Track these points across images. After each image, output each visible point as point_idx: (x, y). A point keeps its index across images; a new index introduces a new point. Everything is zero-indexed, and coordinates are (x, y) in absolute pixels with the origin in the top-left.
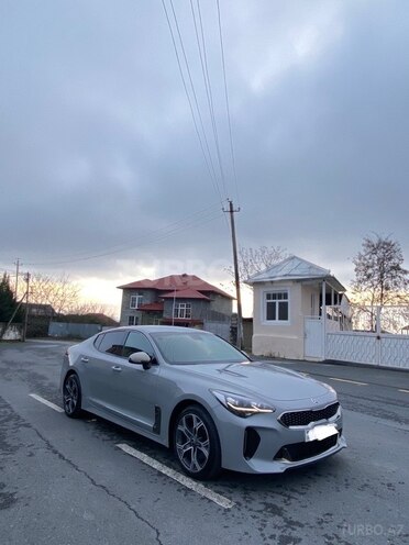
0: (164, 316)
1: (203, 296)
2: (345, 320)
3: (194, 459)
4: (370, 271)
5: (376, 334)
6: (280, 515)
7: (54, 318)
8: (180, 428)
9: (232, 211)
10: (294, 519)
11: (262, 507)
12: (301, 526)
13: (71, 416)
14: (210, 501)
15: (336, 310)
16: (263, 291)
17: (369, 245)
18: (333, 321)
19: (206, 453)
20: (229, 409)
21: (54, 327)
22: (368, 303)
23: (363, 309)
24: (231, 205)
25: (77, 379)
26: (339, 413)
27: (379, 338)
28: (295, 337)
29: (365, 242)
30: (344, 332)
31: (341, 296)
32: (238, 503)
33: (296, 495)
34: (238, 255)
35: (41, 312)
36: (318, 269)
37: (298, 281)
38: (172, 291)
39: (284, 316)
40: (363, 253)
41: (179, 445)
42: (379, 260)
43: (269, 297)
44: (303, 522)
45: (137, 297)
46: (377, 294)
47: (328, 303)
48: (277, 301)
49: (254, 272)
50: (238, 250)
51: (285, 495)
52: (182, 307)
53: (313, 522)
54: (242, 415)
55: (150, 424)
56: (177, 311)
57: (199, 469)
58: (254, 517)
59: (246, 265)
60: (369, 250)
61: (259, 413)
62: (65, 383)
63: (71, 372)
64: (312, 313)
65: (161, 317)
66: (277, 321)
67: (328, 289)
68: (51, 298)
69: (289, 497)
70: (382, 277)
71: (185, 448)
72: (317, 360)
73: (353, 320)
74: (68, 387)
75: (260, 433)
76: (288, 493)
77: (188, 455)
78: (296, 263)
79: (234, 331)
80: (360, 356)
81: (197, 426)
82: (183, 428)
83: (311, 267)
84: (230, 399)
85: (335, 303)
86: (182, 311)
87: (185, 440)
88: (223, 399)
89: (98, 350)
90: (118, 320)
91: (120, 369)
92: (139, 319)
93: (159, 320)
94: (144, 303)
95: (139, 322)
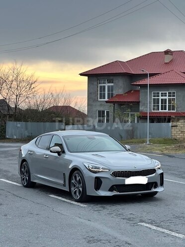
0: (141, 108)
3: (77, 194)
8: (72, 181)
13: (26, 187)
19: (81, 189)
20: (90, 170)
25: (27, 165)
41: (72, 189)
45: (106, 85)
52: (164, 96)
54: (95, 172)
55: (62, 182)
56: (156, 101)
61: (102, 171)
62: (21, 168)
63: (24, 160)
65: (138, 110)
71: (74, 190)
74: (23, 170)
75: (102, 179)
77: (75, 192)
81: (78, 179)
84: (90, 166)
86: (164, 101)
87: (75, 186)
88: (87, 166)
89: (37, 146)
90: (86, 113)
91: (47, 156)
92: (111, 114)
93: (136, 114)
94: (115, 93)
95: (111, 118)
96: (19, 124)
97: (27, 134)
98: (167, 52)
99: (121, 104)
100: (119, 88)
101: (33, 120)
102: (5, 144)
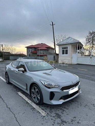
1: (47, 49)
2: (82, 53)
3: (36, 99)
4: (90, 40)
5: (90, 57)
6: (60, 118)
7: (11, 55)
8: (32, 90)
9: (53, 25)
10: (64, 120)
11: (55, 115)
12: (66, 123)
13: (8, 83)
14: (40, 113)
15: (80, 51)
16: (61, 47)
17: (90, 33)
18: (79, 54)
19: (39, 98)
20: (45, 86)
21: (11, 58)
22: (89, 49)
23: (87, 50)
24: (53, 23)
25: (8, 74)
26: (79, 84)
27: (91, 58)
28: (70, 58)
29: (89, 32)
30: (82, 57)
31: (82, 47)
32: (48, 114)
33: (65, 110)
34: (55, 37)
35: (7, 54)
36: (76, 40)
37: (70, 44)
38: (39, 48)
39: (67, 53)
40: (88, 35)
41: (32, 95)
42: (92, 37)
43: (63, 48)
44: (67, 121)
45: (30, 49)
46: (91, 46)
47: (78, 49)
48: (65, 49)
49: (59, 42)
50: (55, 36)
51: (62, 110)
53: (70, 121)
54: (49, 88)
55: (25, 88)
56: (40, 53)
57: (37, 102)
58: (52, 119)
59: (57, 40)
60: (90, 34)
61: (54, 87)
63: (6, 72)
64: (74, 52)
66: (65, 55)
67: (79, 45)
68: (9, 50)
69: (64, 111)
70: (93, 41)
71: (34, 96)
72: (75, 64)
73: (85, 53)
74: (6, 76)
76: (63, 109)
78: (70, 39)
79: (54, 57)
80: (86, 62)
82: (33, 90)
83: (74, 40)
84: (45, 83)
85: (80, 49)
86: (42, 53)
87: (34, 94)
88: (43, 83)
89: (12, 66)
90: (26, 55)
91: (17, 72)
92: (31, 55)
93: (36, 55)
94: (32, 51)
95: (32, 56)
96: (12, 57)
97: (14, 59)
98: (42, 44)
99: (33, 53)
100: (33, 50)
101: (15, 56)
102: (9, 61)
